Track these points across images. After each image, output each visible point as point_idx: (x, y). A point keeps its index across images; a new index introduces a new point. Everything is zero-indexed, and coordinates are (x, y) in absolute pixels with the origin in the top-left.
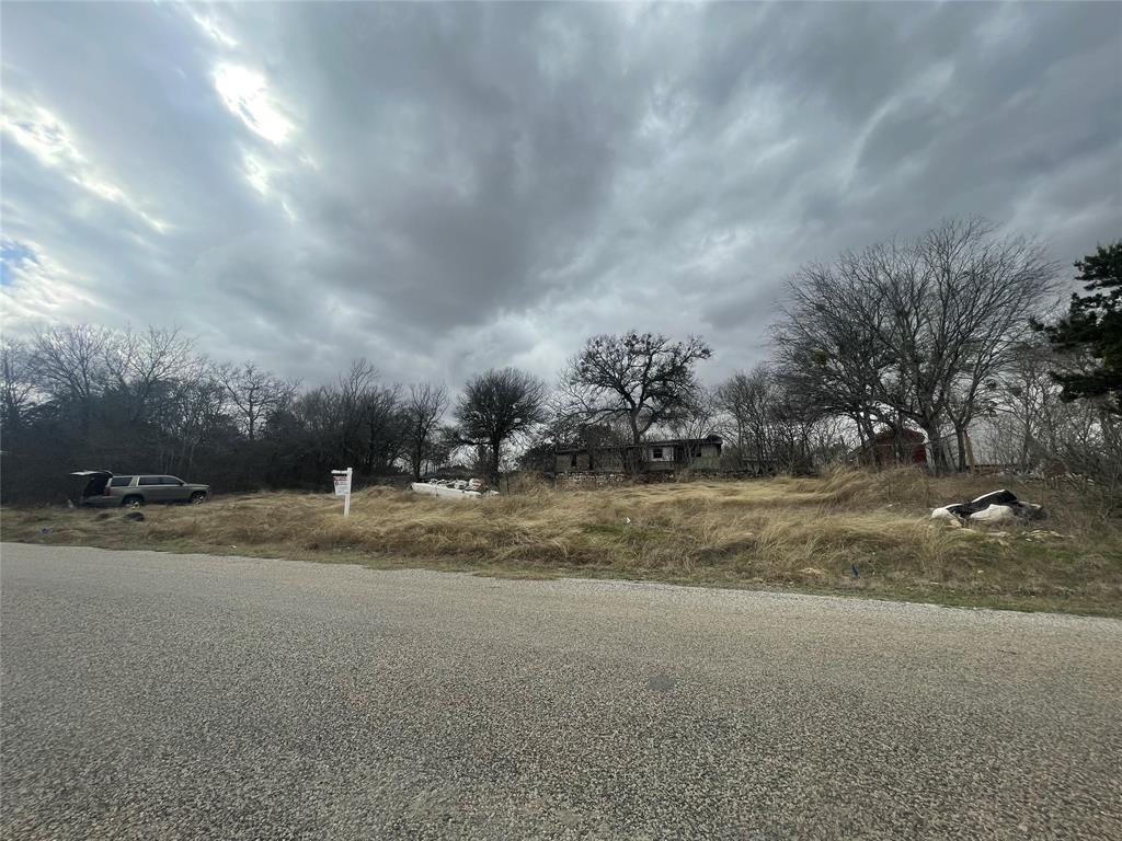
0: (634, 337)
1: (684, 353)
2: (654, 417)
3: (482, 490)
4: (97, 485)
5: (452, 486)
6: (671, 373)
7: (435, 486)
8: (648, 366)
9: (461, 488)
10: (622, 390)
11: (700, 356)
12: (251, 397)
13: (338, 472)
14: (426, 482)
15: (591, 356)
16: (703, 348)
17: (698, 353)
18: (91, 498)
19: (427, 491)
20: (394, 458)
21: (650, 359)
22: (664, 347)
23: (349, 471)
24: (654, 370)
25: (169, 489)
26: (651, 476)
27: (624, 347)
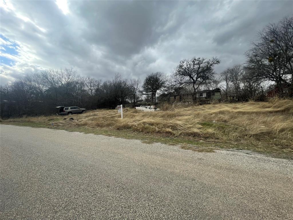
0: (195, 59)
3: (155, 109)
4: (62, 110)
5: (147, 108)
6: (207, 70)
7: (142, 108)
10: (191, 77)
12: (90, 85)
13: (119, 106)
14: (139, 107)
15: (181, 66)
17: (215, 62)
18: (61, 113)
21: (200, 66)
22: (204, 62)
24: (200, 70)
25: (77, 110)
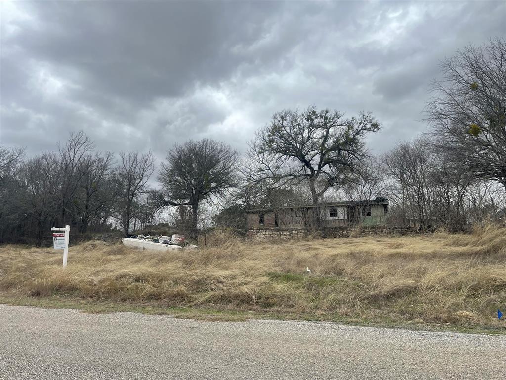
0: (314, 113)
1: (356, 126)
2: (331, 182)
3: (183, 244)
5: (157, 241)
6: (346, 143)
7: (142, 241)
8: (325, 137)
9: (165, 242)
10: (303, 159)
11: (369, 129)
13: (58, 229)
14: (134, 238)
15: (276, 129)
16: (373, 122)
17: (368, 126)
19: (135, 245)
20: (106, 217)
21: (327, 132)
22: (339, 121)
23: (67, 228)
24: (330, 142)
26: (328, 232)
27: (305, 121)
